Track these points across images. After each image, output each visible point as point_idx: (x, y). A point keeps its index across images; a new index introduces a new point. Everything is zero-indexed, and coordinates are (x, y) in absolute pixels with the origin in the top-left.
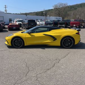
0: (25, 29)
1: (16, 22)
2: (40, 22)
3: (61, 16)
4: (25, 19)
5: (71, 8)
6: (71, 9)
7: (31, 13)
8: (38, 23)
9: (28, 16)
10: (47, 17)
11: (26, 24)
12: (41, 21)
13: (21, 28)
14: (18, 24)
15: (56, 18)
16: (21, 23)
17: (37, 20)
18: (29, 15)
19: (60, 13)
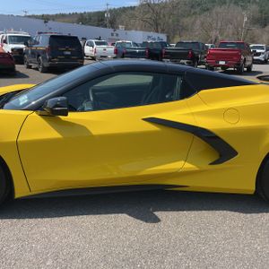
0: (37, 69)
1: (5, 42)
2: (95, 46)
3: (163, 31)
4: (39, 33)
5: (192, 7)
6: (192, 11)
7: (63, 16)
8: (87, 50)
9: (51, 23)
10: (117, 31)
11: (44, 52)
12: (97, 43)
13: (19, 68)
14: (12, 50)
15: (149, 37)
16: (22, 46)
17: (84, 39)
18: (53, 20)
19: (160, 21)
